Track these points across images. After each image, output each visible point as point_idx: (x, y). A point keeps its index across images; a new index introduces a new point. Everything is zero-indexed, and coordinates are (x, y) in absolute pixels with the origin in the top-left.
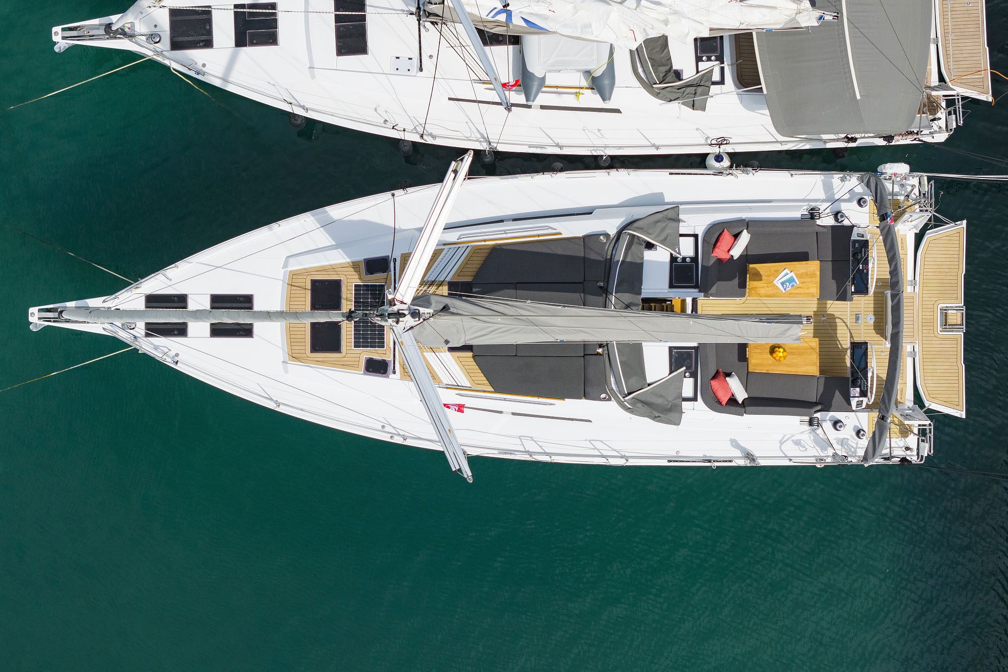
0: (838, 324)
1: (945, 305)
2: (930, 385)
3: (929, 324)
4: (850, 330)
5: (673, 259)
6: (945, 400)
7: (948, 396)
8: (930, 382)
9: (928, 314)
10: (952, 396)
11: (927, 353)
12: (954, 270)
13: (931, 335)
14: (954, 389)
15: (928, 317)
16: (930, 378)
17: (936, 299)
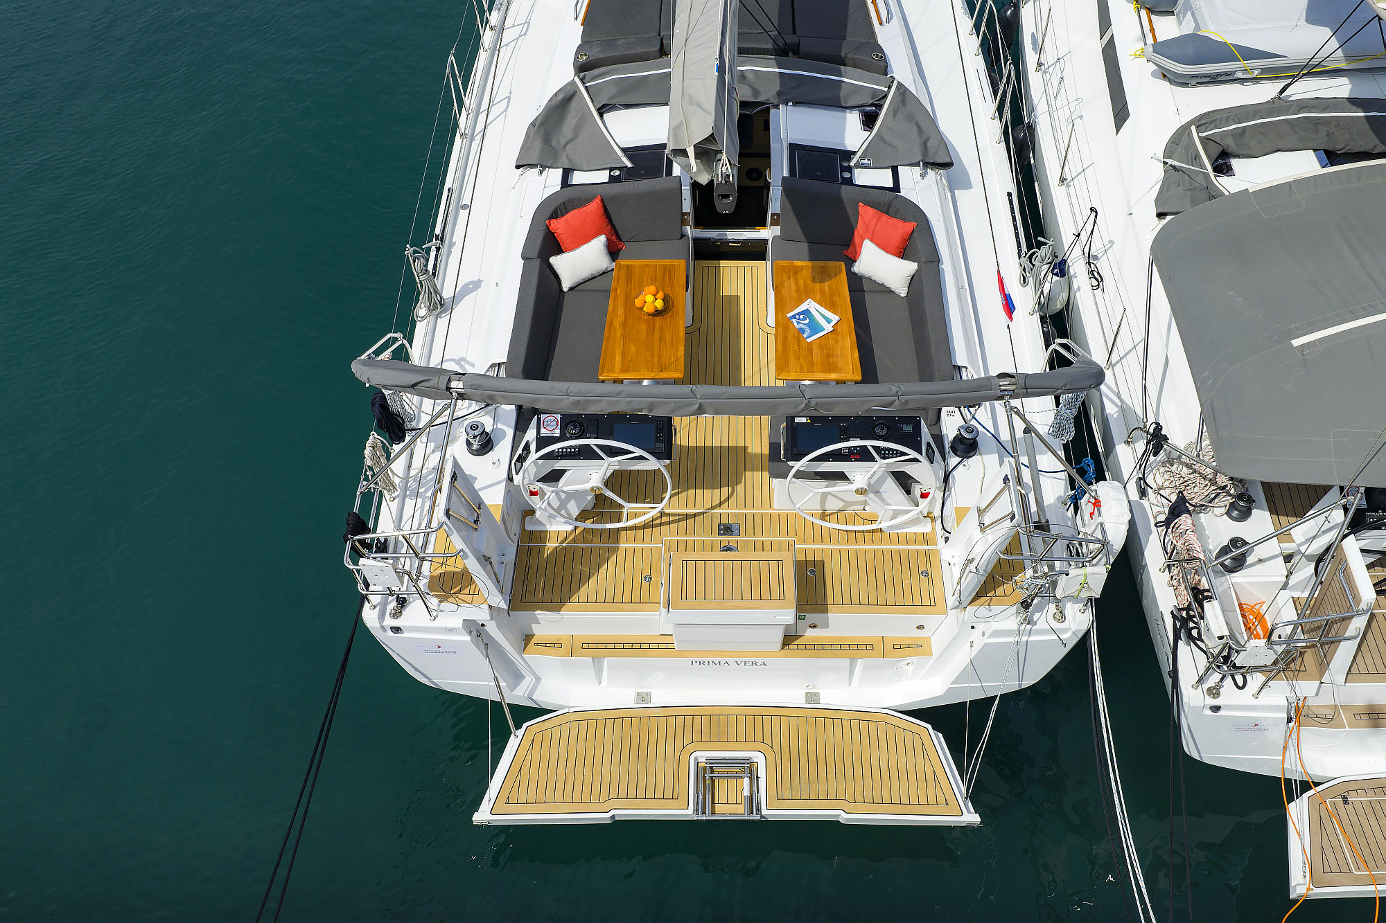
0: (716, 492)
1: (762, 773)
2: (565, 734)
3: (715, 730)
4: (703, 513)
5: (848, 155)
6: (525, 770)
7: (534, 777)
8: (574, 733)
9: (741, 729)
10: (533, 786)
11: (644, 728)
12: (850, 791)
13: (688, 735)
14: (550, 793)
15: (732, 730)
16: (583, 734)
17: (777, 747)
